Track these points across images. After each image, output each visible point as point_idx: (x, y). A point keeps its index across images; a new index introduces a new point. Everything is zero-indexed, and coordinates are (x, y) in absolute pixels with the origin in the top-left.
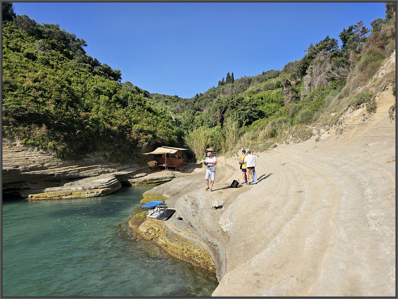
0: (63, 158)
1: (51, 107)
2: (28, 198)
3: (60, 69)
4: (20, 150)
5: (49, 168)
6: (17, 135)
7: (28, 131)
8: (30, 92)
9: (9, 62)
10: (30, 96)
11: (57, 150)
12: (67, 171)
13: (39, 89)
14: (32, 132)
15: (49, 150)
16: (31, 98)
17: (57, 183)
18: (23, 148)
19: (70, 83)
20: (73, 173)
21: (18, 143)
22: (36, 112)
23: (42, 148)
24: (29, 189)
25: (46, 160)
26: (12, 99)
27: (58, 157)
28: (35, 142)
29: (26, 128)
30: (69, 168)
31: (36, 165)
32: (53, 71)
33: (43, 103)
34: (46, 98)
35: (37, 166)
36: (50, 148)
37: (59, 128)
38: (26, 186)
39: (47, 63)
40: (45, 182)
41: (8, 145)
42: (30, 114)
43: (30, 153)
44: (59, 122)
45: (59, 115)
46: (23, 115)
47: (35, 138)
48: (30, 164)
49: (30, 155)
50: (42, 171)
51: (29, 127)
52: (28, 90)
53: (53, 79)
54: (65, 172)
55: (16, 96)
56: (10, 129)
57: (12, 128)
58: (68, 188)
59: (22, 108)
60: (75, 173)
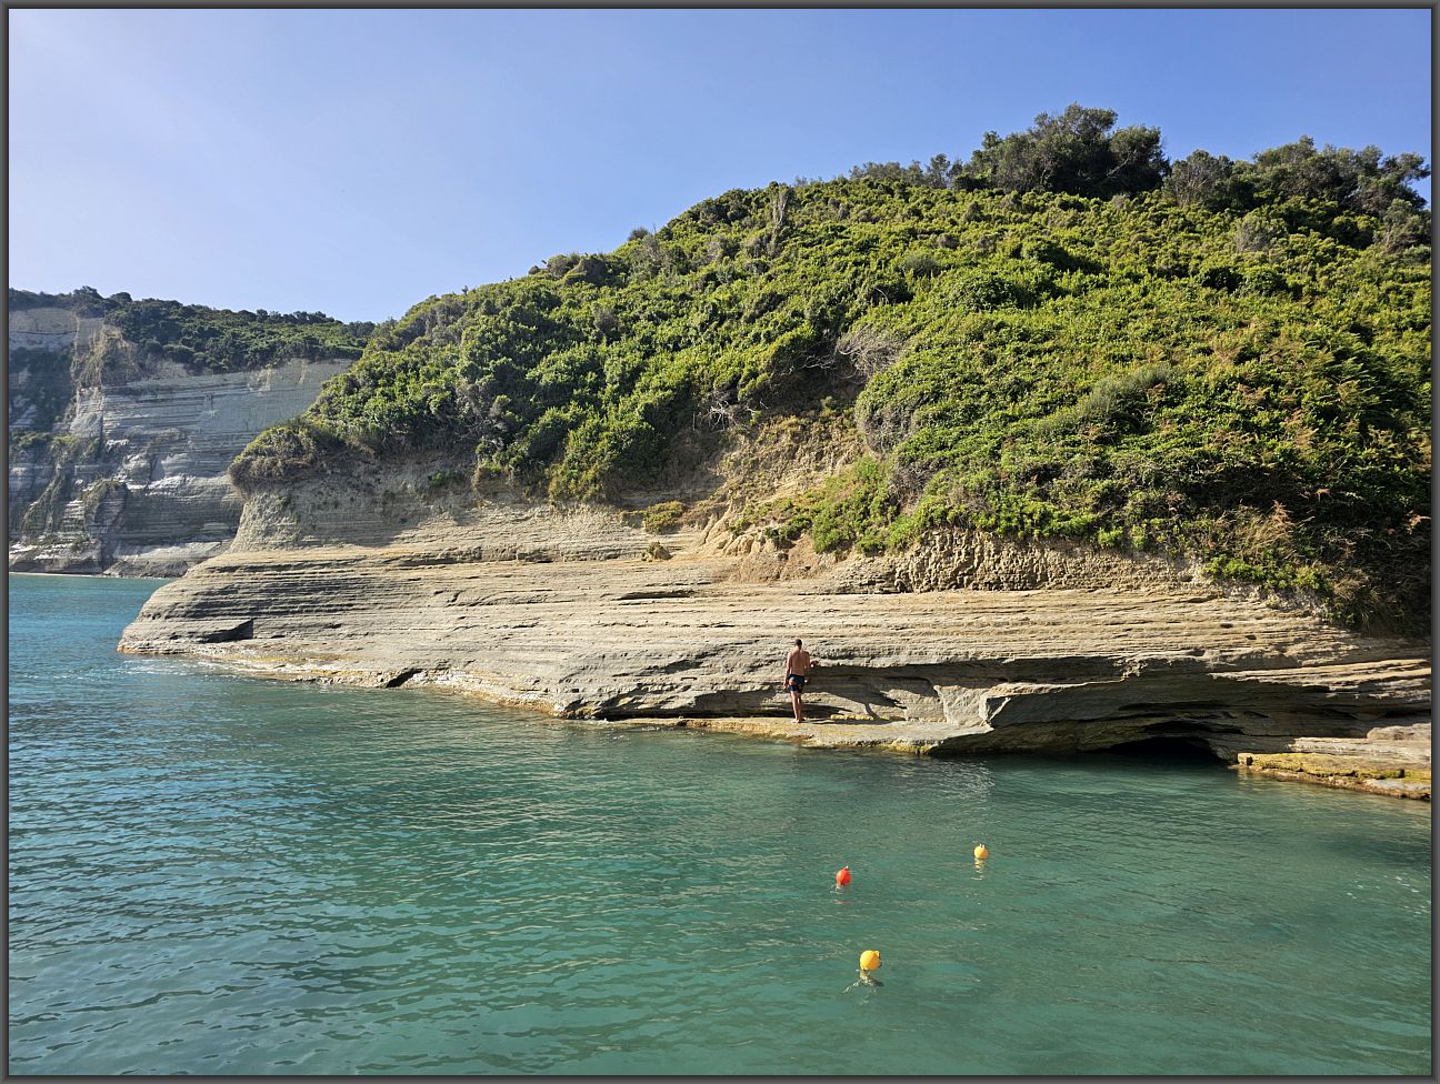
0: (1355, 627)
1: (1301, 439)
2: (1237, 762)
3: (1324, 294)
4: (1205, 596)
5: (1304, 663)
6: (1191, 546)
7: (1226, 530)
8: (1226, 400)
9: (1161, 315)
10: (1228, 409)
11: (1331, 594)
12: (1379, 681)
13: (1260, 381)
14: (1239, 532)
15: (1301, 596)
16: (1232, 417)
17: (1341, 724)
18: (1212, 589)
19: (1366, 334)
20: (1403, 689)
21: (1197, 571)
22: (1249, 464)
23: (1277, 589)
24: (1237, 731)
25: (1292, 633)
26: (1174, 429)
27: (1339, 623)
28: (1250, 570)
29: (1220, 520)
30: (1385, 668)
31: (1257, 649)
32: (1299, 307)
33: (1274, 429)
34: (1281, 410)
35: (1263, 652)
36: (1306, 588)
37: (1336, 513)
38: (1229, 722)
39: (1278, 286)
40: (1292, 712)
41: (1166, 579)
42: (1230, 473)
43: (1234, 606)
44: (1333, 490)
45: (1332, 465)
46: (1208, 478)
47: (1249, 552)
48: (1238, 645)
49: (1237, 614)
50: (1281, 672)
51: (1229, 517)
52: (1222, 391)
53: (1303, 337)
54: (1370, 681)
55: (1184, 420)
56: (1172, 527)
57: (1177, 523)
58: (1388, 748)
59: (1204, 455)
60: (1413, 688)
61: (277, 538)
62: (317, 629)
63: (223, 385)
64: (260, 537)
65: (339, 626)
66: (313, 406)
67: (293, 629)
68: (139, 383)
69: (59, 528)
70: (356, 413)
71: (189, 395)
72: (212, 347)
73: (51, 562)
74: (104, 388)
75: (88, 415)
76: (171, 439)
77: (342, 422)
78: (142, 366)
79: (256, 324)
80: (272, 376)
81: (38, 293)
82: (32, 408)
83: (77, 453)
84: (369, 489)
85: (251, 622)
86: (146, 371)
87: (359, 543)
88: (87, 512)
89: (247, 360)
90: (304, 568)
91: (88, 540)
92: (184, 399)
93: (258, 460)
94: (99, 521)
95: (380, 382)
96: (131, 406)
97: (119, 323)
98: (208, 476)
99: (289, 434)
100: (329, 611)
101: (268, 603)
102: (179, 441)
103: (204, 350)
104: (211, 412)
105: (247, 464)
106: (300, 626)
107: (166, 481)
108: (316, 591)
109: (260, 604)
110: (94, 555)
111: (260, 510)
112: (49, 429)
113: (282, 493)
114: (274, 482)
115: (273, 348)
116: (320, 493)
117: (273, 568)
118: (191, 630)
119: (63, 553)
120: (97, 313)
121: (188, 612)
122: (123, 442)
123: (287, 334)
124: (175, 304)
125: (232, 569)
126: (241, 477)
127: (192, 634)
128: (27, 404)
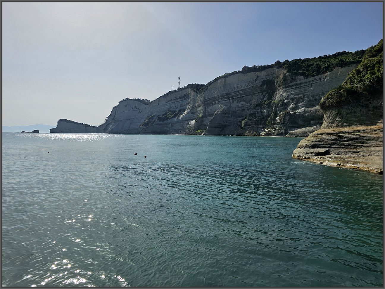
61: (335, 124)
62: (351, 153)
63: (315, 80)
64: (330, 124)
65: (358, 152)
66: (345, 81)
67: (342, 152)
68: (292, 84)
69: (275, 125)
70: (361, 81)
71: (305, 84)
72: (311, 69)
73: (273, 133)
74: (283, 86)
75: (280, 94)
76: (301, 98)
77: (355, 85)
78: (292, 79)
79: (324, 60)
80: (329, 74)
81: (267, 65)
82: (267, 94)
83: (278, 105)
84: (367, 106)
85: (329, 150)
86: (293, 80)
87: (364, 124)
88: (281, 120)
89: (321, 71)
90: (345, 133)
91: (281, 127)
92: (304, 86)
93: (328, 101)
94: (284, 122)
95: (369, 69)
96: (290, 90)
97: (286, 69)
98: (312, 107)
99: (337, 91)
100: (355, 147)
101: (334, 144)
102: (303, 98)
103: (308, 71)
104: (311, 88)
105: (324, 102)
106: (345, 152)
107: (300, 110)
108: (350, 141)
109: (331, 145)
110: (283, 131)
111: (330, 116)
112: (271, 99)
113: (336, 110)
114: (334, 107)
115: (329, 66)
116: (349, 109)
117: (335, 133)
118: (311, 152)
119: (275, 131)
120: (280, 67)
121: (310, 147)
122: (288, 100)
123: (333, 61)
124: (300, 59)
125: (322, 134)
126: (323, 106)
127: (312, 153)
128: (266, 94)
